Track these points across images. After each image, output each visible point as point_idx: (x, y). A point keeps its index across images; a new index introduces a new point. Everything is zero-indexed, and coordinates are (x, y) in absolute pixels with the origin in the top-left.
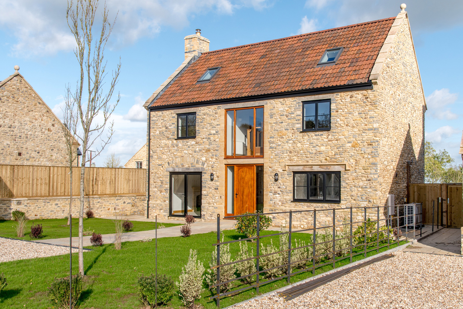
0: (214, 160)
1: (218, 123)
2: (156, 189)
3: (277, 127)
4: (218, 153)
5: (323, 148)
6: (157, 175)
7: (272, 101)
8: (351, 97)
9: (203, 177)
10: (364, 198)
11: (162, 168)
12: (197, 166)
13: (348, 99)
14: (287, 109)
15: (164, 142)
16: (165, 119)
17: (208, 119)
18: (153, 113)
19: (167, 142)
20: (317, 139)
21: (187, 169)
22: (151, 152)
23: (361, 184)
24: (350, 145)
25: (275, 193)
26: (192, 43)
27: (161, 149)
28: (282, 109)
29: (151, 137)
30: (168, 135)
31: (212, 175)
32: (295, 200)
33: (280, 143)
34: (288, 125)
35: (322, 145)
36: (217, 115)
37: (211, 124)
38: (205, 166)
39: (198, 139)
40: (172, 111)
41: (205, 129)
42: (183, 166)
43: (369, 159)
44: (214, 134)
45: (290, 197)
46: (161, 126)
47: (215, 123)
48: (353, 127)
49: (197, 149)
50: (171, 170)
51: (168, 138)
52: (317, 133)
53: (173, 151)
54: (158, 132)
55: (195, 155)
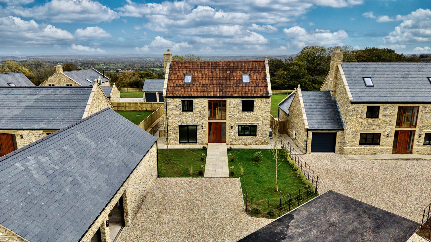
0: (203, 120)
1: (204, 106)
2: (172, 132)
3: (232, 109)
4: (205, 118)
5: (250, 117)
6: (172, 126)
7: (230, 99)
8: (262, 100)
9: (197, 127)
10: (265, 134)
11: (174, 124)
12: (194, 123)
13: (260, 101)
14: (236, 102)
15: (175, 112)
16: (175, 102)
17: (200, 104)
18: (168, 99)
19: (177, 112)
20: (248, 114)
21: (189, 124)
22: (168, 116)
23: (264, 129)
24: (260, 116)
25: (231, 133)
26: (168, 57)
27: (174, 115)
28: (234, 102)
29: (167, 110)
30: (177, 110)
31: (202, 126)
32: (239, 135)
33: (233, 115)
34: (237, 108)
35: (250, 116)
36: (204, 103)
37: (201, 106)
38: (198, 123)
39: (194, 112)
40: (179, 99)
41: (198, 108)
42: (186, 122)
43: (267, 121)
44: (203, 110)
45: (237, 134)
46: (173, 105)
47: (203, 106)
48: (262, 110)
49: (194, 116)
50: (180, 124)
51: (177, 111)
52: (248, 112)
53: (180, 116)
54: (171, 108)
55: (193, 118)
